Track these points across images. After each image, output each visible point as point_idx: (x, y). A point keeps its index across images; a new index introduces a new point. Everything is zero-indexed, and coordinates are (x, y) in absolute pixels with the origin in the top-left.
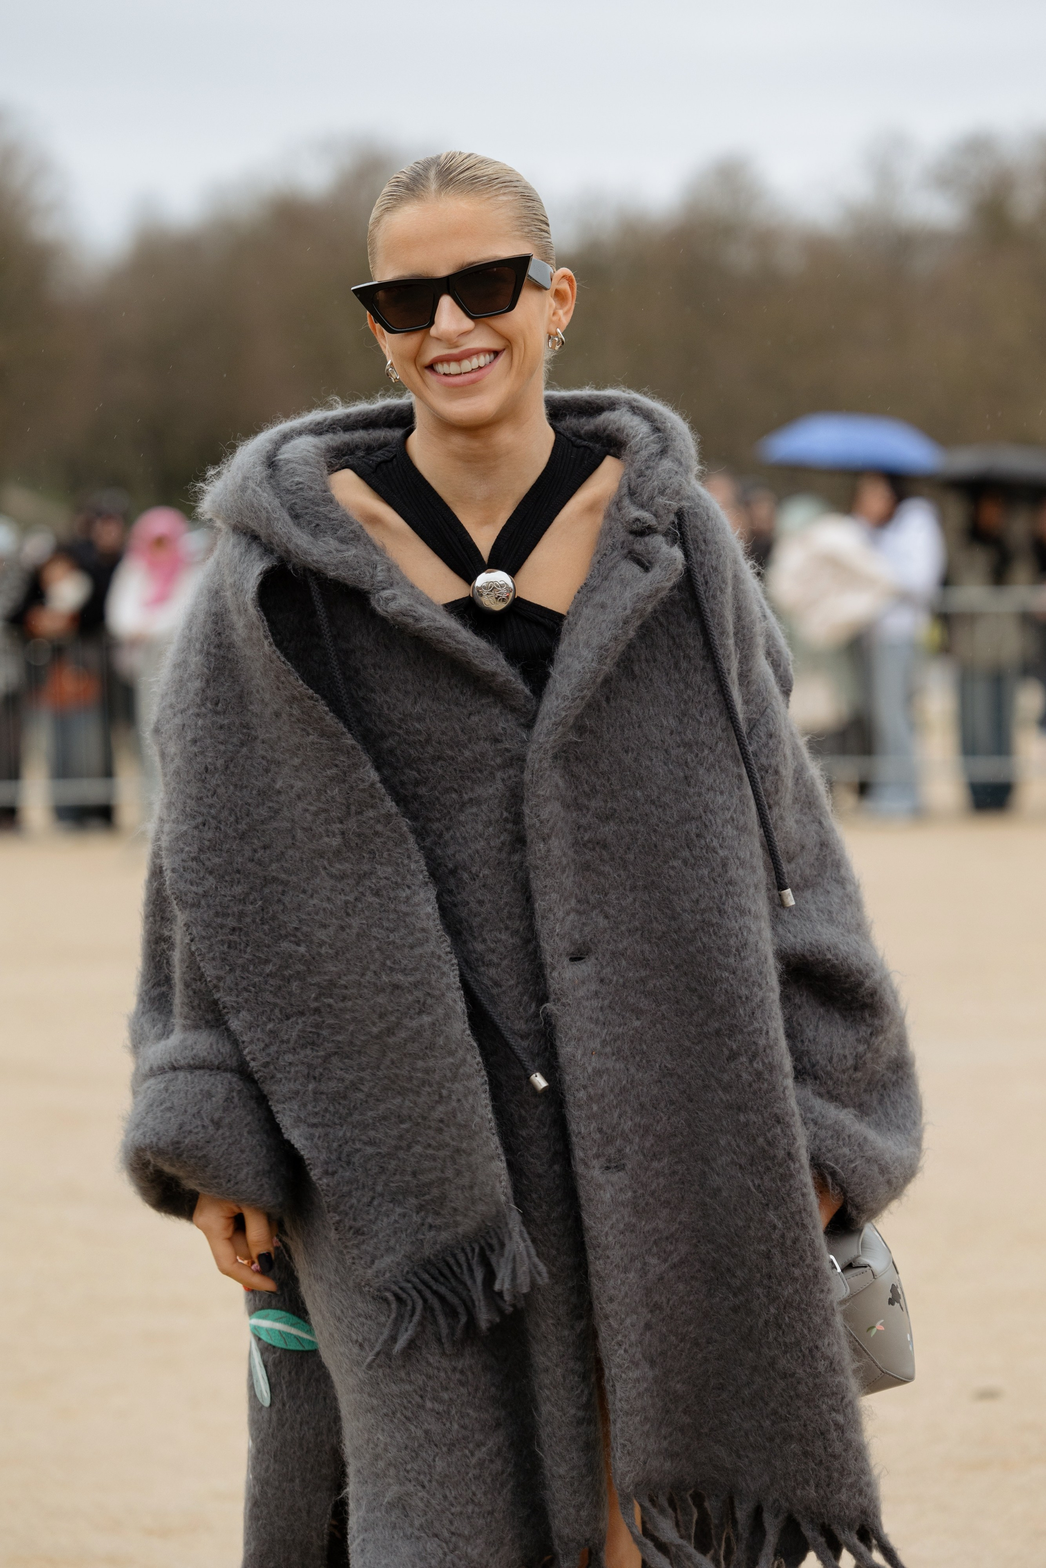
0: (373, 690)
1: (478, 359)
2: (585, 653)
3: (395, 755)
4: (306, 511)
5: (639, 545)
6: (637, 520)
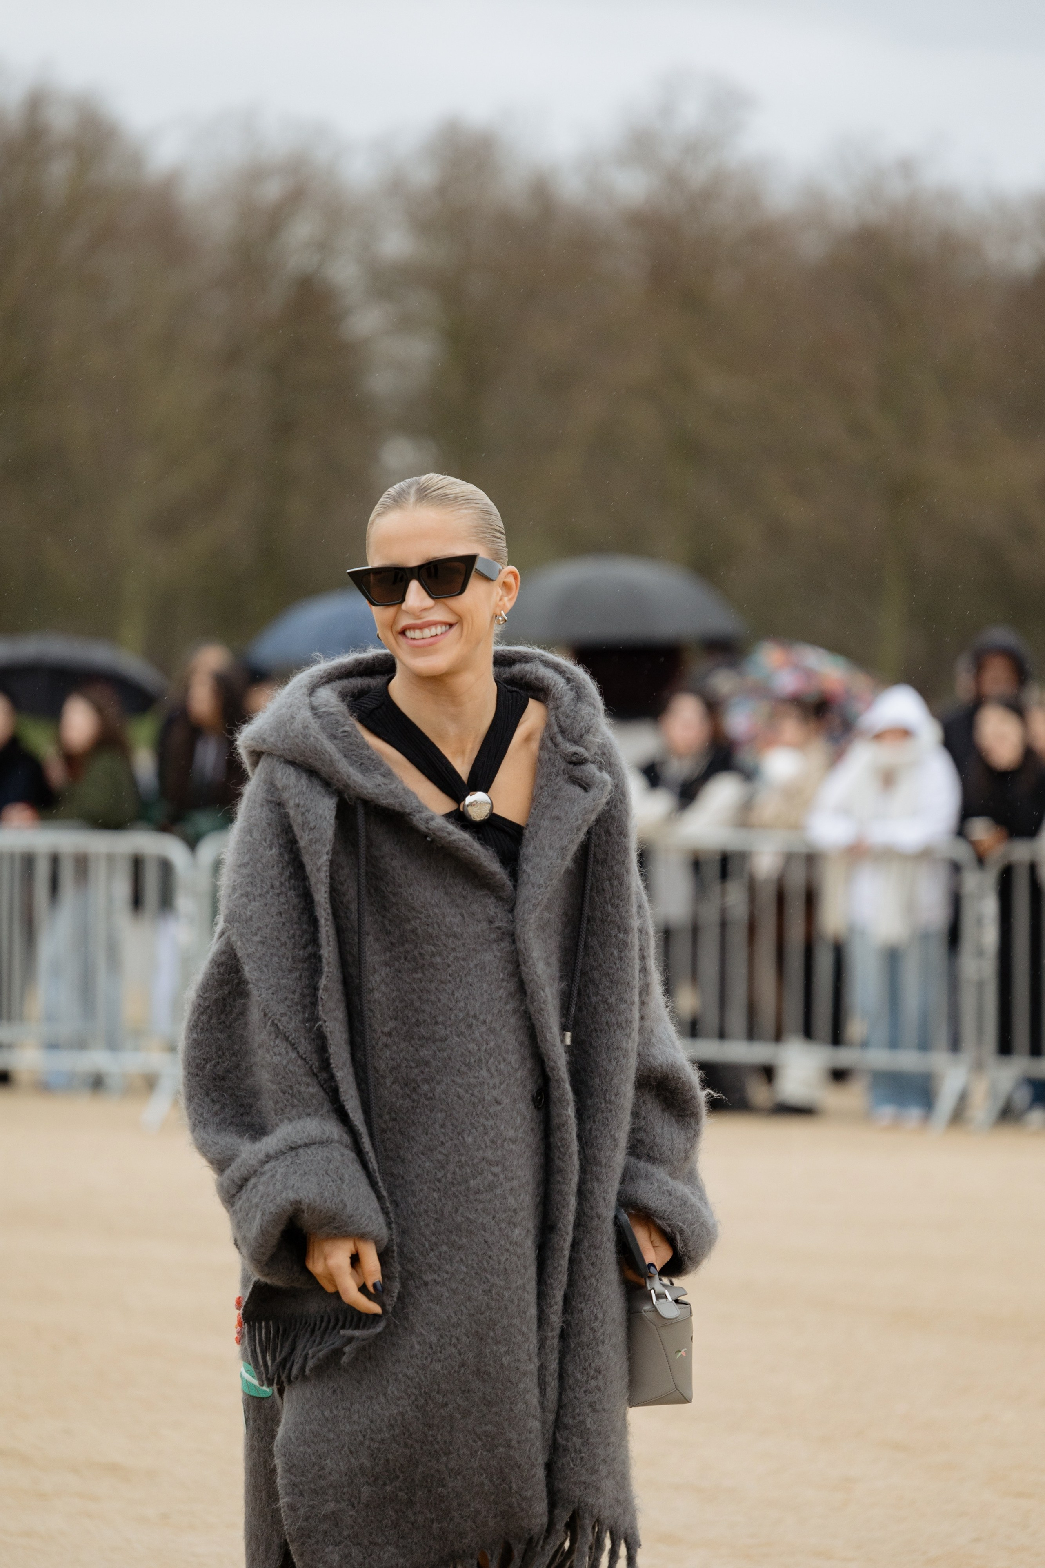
0: (400, 886)
1: (436, 628)
3: (416, 934)
4: (353, 753)
5: (577, 772)
6: (575, 754)
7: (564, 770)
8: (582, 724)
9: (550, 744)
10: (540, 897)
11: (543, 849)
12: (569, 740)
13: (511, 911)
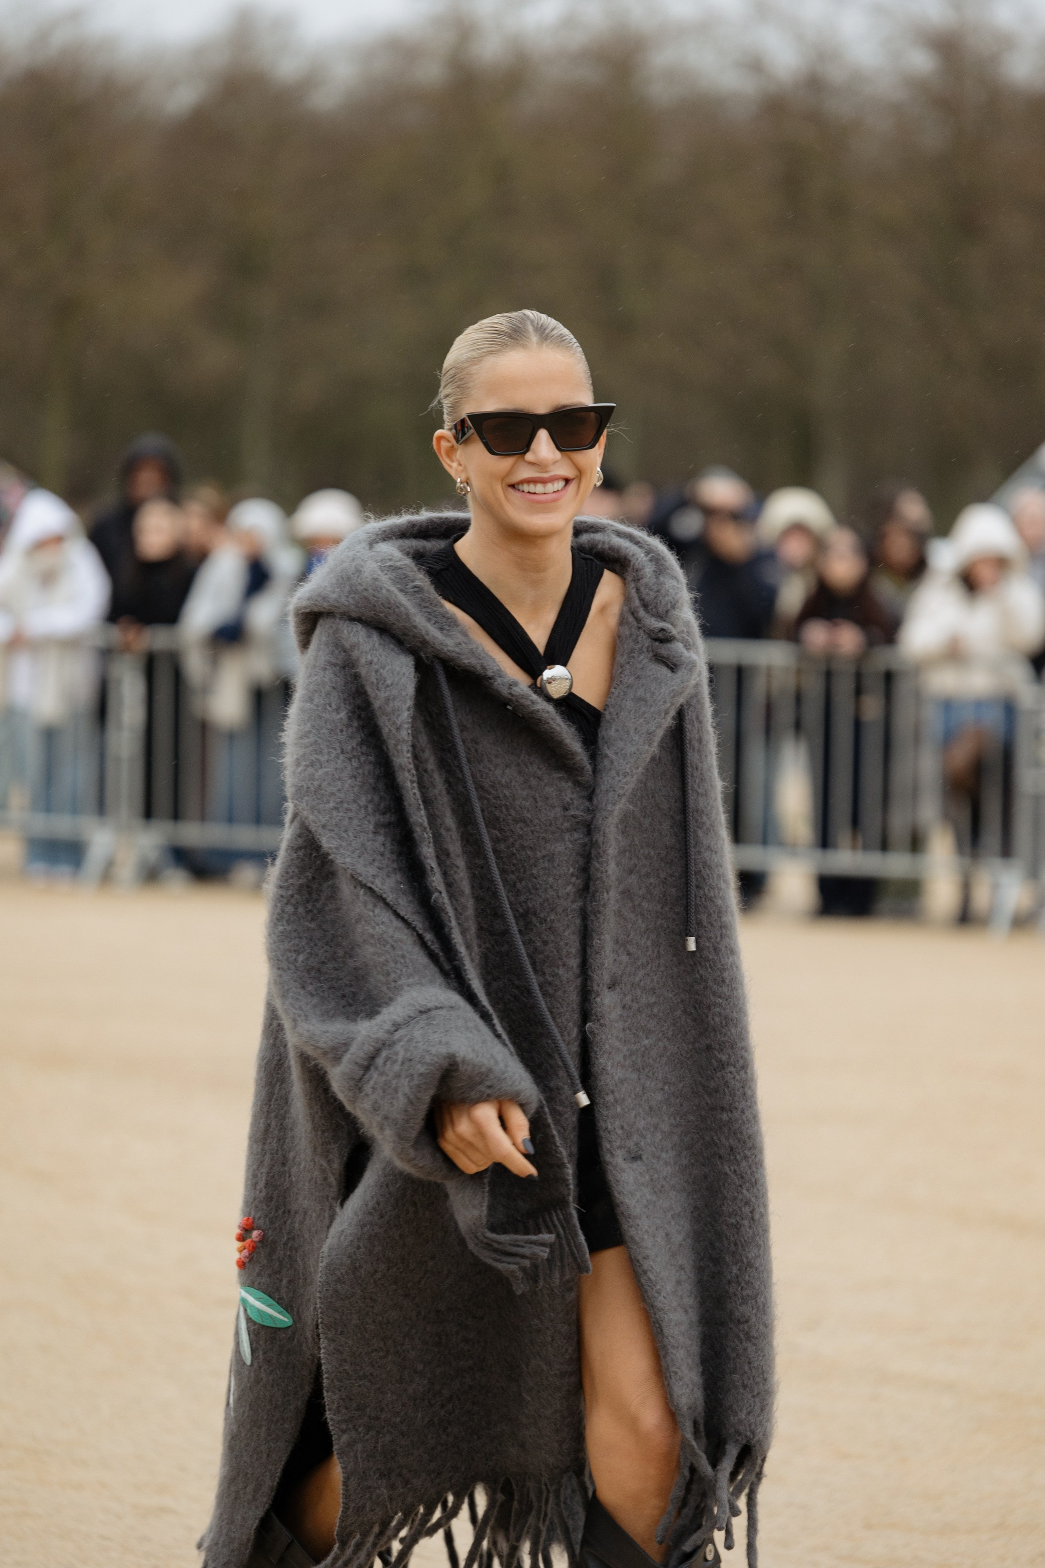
2: (636, 738)
5: (663, 650)
6: (662, 630)
7: (648, 647)
8: (667, 598)
9: (631, 619)
10: (626, 787)
11: (628, 733)
12: (653, 615)
13: (590, 799)
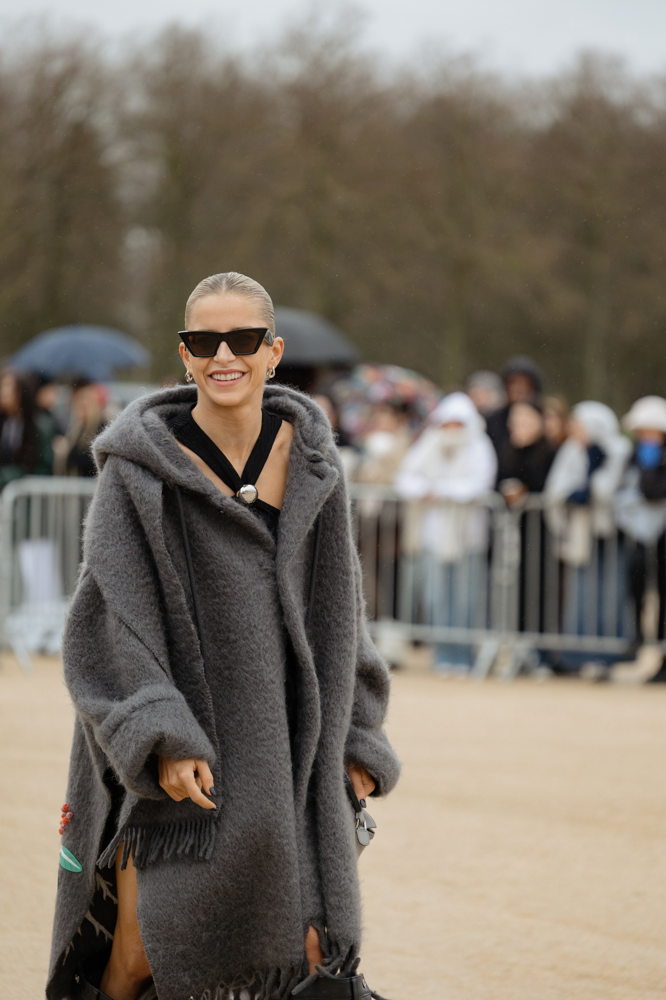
1: (235, 375)
4: (171, 455)
5: (316, 467)
6: (315, 455)
7: (307, 466)
8: (318, 436)
9: (297, 450)
10: (292, 550)
11: (294, 518)
12: (310, 447)
13: (274, 559)
